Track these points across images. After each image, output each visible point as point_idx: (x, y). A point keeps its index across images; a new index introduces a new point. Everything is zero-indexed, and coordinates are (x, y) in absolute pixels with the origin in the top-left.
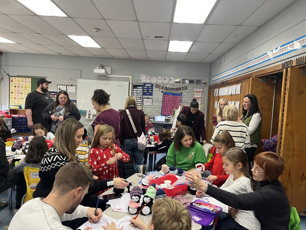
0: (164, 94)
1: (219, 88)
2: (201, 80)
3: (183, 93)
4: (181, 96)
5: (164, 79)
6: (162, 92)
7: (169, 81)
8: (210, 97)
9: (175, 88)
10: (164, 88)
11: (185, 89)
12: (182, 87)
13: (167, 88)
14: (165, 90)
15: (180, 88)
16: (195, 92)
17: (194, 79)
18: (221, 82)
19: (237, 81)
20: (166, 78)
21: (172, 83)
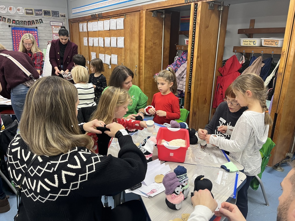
0: (13, 29)
1: (87, 22)
2: (58, 12)
3: (39, 28)
4: (37, 32)
5: (9, 8)
6: (9, 26)
7: (17, 11)
8: (72, 33)
9: (27, 20)
10: (11, 21)
11: (40, 23)
12: (36, 20)
13: (15, 20)
14: (13, 23)
15: (34, 21)
16: (53, 27)
17: (50, 9)
18: (90, 15)
19: (117, 15)
20: (12, 7)
21: (21, 15)
